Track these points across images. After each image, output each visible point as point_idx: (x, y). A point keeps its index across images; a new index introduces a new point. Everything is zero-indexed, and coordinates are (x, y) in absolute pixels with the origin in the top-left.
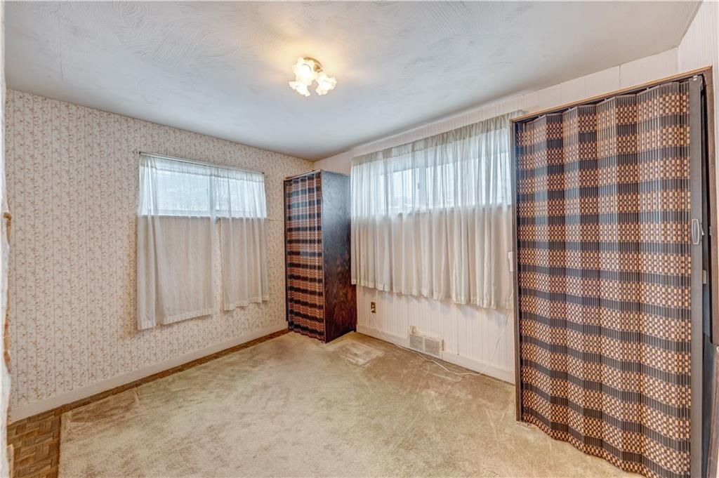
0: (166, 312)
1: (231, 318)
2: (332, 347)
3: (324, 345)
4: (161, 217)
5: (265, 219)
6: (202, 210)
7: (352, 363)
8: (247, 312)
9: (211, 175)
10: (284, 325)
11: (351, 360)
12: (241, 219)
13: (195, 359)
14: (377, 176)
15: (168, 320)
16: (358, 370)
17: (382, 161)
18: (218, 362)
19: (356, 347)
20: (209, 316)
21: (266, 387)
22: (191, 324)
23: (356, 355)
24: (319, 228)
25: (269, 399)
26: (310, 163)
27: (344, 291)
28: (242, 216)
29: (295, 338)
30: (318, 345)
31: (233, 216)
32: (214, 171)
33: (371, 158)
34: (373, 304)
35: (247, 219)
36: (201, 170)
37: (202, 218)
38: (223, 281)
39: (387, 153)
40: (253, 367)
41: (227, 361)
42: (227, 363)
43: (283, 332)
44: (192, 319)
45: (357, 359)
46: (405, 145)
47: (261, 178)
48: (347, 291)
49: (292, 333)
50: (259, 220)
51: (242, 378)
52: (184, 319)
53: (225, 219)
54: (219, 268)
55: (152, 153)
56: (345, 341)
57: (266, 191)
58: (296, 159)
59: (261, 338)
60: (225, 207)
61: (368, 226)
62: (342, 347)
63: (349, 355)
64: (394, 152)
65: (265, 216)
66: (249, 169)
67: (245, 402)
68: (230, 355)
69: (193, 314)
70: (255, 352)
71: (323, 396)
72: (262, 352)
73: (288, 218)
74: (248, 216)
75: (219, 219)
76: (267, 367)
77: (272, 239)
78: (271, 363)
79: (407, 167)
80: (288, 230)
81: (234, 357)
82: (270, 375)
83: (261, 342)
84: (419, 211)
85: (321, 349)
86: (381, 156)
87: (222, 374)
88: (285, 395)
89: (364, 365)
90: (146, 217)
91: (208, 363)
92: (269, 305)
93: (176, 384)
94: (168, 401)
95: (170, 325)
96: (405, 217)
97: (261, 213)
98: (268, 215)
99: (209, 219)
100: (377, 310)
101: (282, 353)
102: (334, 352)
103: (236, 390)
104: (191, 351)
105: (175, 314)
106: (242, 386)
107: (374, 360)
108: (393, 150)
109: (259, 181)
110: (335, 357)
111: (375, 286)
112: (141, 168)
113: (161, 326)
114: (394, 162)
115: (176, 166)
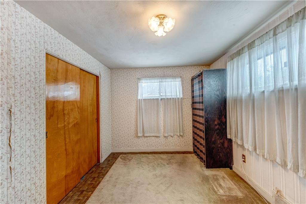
0: (145, 132)
1: (167, 139)
2: (209, 172)
3: (205, 169)
4: (144, 99)
5: (181, 98)
6: (156, 96)
7: (214, 189)
8: (173, 138)
9: (159, 82)
10: (191, 149)
11: (215, 188)
12: (171, 99)
13: (154, 151)
14: (243, 66)
15: (146, 135)
16: (215, 197)
17: (247, 53)
18: (159, 156)
19: (224, 181)
20: (159, 136)
21: (165, 176)
22: (153, 138)
23: (220, 185)
24: (202, 103)
25: (162, 183)
26: (207, 66)
27: (222, 141)
28: (171, 97)
29: (193, 158)
30: (201, 167)
31: (167, 98)
32: (160, 80)
33: (239, 53)
34: (243, 156)
35: (173, 99)
36: (156, 81)
37: (156, 99)
38: (163, 124)
39: (251, 46)
40: (167, 164)
41: (162, 157)
42: (161, 158)
43: (189, 153)
44: (153, 136)
45: (219, 188)
46: (267, 33)
47: (179, 79)
48: (224, 142)
49: (193, 155)
50: (178, 98)
51: (161, 167)
52: (150, 136)
53: (164, 99)
54: (162, 118)
55: (142, 78)
56: (220, 173)
57: (182, 85)
58: (198, 66)
59: (179, 152)
60: (164, 94)
61: (237, 101)
62: (214, 175)
63: (216, 183)
64: (257, 43)
65: (181, 96)
66: (174, 77)
67: (155, 178)
68: (164, 155)
69: (153, 135)
70: (172, 157)
71: (183, 199)
72: (175, 159)
73: (193, 97)
74: (173, 97)
75: (162, 99)
76: (172, 167)
77: (185, 107)
78: (175, 166)
79: (269, 52)
80: (193, 103)
81: (164, 156)
82: (170, 171)
83: (178, 154)
84: (282, 87)
85: (201, 170)
86: (246, 49)
87: (157, 162)
88: (169, 186)
89: (221, 195)
90: (139, 99)
91: (156, 155)
92: (184, 138)
93: (144, 158)
94: (138, 163)
95: (147, 137)
96: (266, 93)
97: (180, 95)
98: (183, 96)
99: (158, 99)
100: (246, 161)
101: (182, 164)
102: (207, 176)
103: (155, 171)
104: (153, 148)
105: (148, 133)
106: (158, 171)
107: (232, 197)
108: (256, 42)
109: (179, 81)
110: (206, 179)
111: (243, 144)
112: (139, 83)
113: (144, 136)
114: (257, 51)
115: (148, 81)
